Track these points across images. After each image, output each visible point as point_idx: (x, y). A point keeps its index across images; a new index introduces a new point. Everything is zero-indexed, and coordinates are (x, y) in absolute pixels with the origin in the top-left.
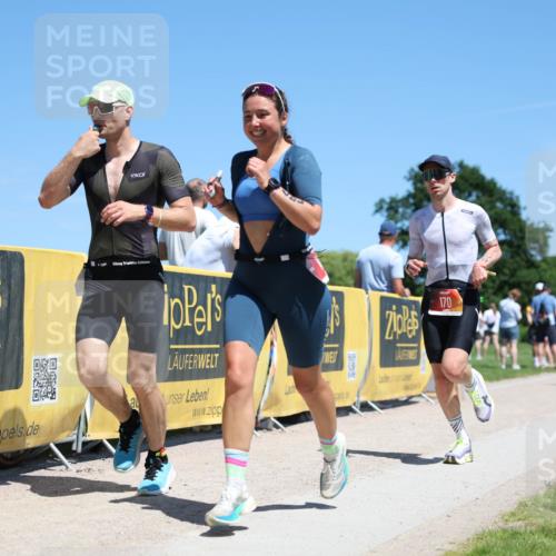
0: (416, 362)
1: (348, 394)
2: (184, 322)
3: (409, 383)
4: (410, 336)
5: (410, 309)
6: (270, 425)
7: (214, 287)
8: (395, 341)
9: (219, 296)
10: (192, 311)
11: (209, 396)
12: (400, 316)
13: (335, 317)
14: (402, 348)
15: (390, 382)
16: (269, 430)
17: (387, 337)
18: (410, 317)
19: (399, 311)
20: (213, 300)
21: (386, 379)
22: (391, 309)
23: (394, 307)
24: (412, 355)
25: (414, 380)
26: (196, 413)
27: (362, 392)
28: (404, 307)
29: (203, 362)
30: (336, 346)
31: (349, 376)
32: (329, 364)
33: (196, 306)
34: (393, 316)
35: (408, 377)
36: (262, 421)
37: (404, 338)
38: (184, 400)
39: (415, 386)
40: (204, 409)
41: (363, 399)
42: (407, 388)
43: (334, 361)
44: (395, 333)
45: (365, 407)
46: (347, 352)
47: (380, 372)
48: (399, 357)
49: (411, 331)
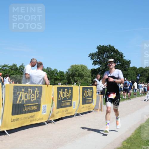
0: (92, 102)
1: (73, 112)
2: (28, 98)
3: (90, 108)
4: (90, 96)
5: (90, 90)
6: (52, 122)
7: (37, 89)
8: (86, 98)
9: (38, 91)
10: (30, 95)
11: (35, 116)
12: (87, 92)
13: (70, 93)
14: (88, 99)
15: (85, 108)
16: (52, 123)
17: (84, 97)
18: (90, 92)
19: (87, 90)
20: (36, 92)
21: (83, 107)
22: (85, 90)
23: (86, 90)
24: (90, 101)
25: (91, 107)
26: (31, 121)
27: (77, 111)
28: (89, 89)
29: (33, 108)
30: (70, 100)
31: (73, 108)
32: (68, 105)
33: (31, 94)
34: (86, 92)
35: (89, 106)
36: (49, 121)
37: (88, 97)
38: (28, 118)
39: (91, 108)
40: (33, 120)
41: (77, 113)
42: (89, 109)
43: (70, 104)
44: (86, 96)
45: (78, 115)
46: (73, 102)
47: (82, 106)
48: (87, 102)
49: (90, 95)
